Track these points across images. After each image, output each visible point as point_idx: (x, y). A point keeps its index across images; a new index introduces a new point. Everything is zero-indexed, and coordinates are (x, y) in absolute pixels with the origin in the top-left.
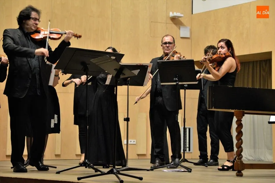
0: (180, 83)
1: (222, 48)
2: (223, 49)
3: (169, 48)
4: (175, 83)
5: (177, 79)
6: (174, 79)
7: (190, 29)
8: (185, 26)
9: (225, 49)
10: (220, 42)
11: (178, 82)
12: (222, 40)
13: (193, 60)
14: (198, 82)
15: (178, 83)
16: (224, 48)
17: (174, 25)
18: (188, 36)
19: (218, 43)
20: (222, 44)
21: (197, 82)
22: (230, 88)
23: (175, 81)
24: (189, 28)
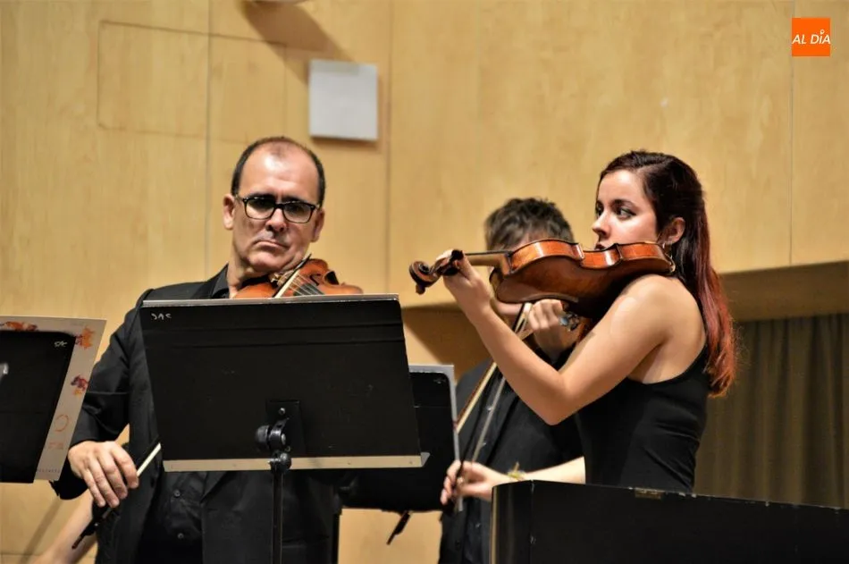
0: (299, 463)
1: (618, 211)
2: (622, 219)
3: (288, 238)
4: (263, 464)
5: (278, 432)
6: (262, 432)
7: (380, 83)
8: (349, 60)
9: (635, 222)
10: (616, 165)
11: (284, 457)
12: (632, 156)
13: (396, 304)
14: (426, 455)
15: (289, 463)
16: (632, 213)
17: (266, 55)
18: (368, 131)
19: (603, 176)
20: (628, 183)
21: (417, 453)
22: (649, 502)
23: (268, 449)
24: (372, 70)
